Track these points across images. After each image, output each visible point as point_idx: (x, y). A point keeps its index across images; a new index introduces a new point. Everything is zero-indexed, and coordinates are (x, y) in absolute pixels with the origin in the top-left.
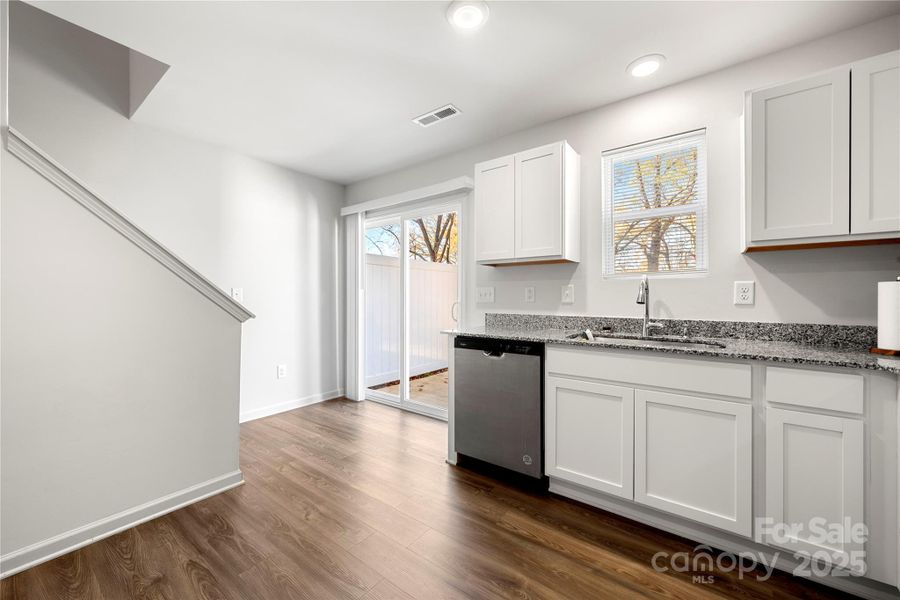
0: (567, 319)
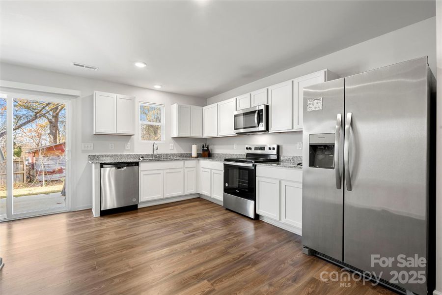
0: (128, 155)
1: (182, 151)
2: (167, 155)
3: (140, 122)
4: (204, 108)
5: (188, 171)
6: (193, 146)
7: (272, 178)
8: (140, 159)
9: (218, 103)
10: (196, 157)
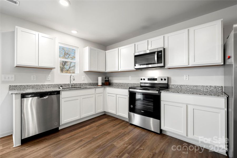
1: (91, 82)
2: (80, 84)
3: (60, 59)
4: (107, 51)
5: (98, 96)
6: (99, 77)
7: (179, 103)
8: (59, 88)
9: (119, 48)
10: (101, 86)
